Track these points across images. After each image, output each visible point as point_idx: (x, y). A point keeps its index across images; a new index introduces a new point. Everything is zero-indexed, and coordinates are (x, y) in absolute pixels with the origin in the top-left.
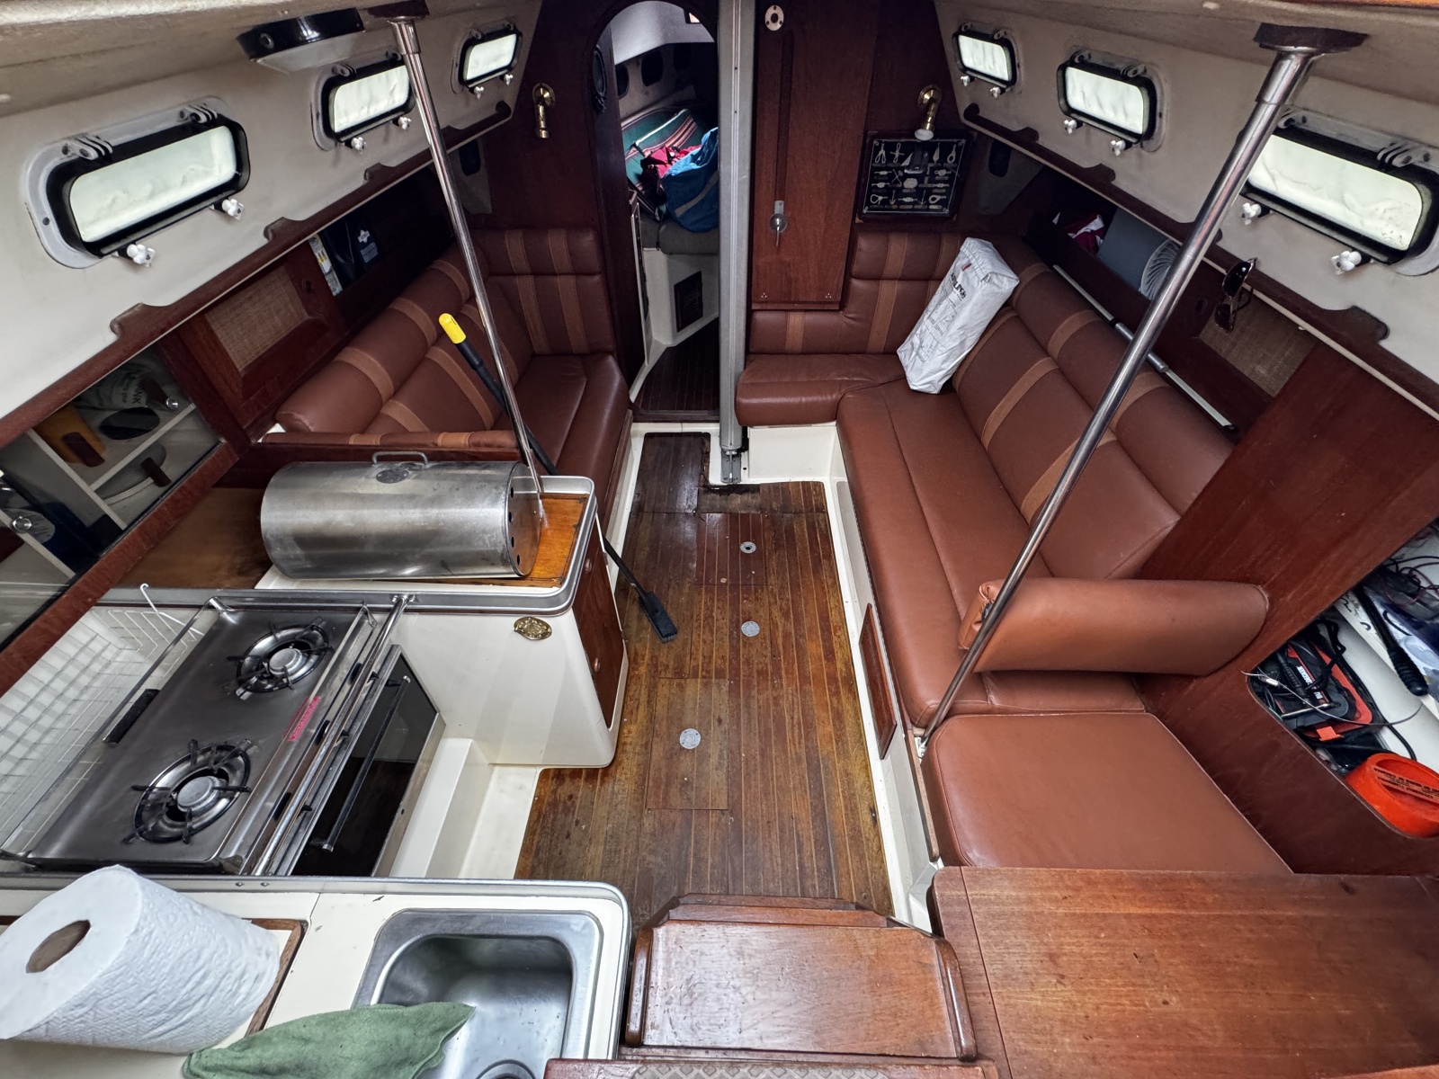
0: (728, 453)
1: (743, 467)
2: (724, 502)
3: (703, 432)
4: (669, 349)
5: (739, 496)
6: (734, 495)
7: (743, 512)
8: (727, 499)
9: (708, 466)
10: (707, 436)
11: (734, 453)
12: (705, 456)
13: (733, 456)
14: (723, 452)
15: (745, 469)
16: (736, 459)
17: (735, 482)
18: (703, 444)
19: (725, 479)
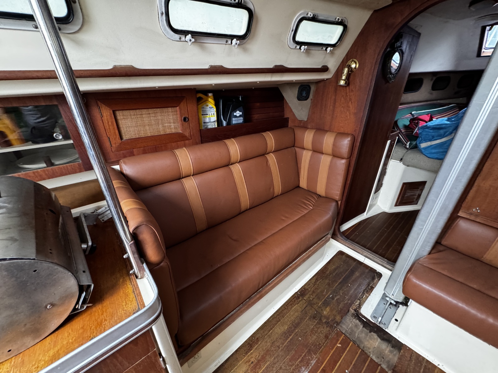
0: (388, 299)
1: (395, 317)
2: (363, 335)
3: (378, 271)
4: (384, 213)
5: (379, 340)
6: (375, 336)
7: (374, 358)
8: (367, 335)
9: (367, 297)
10: (380, 275)
11: (393, 302)
12: (370, 289)
13: (391, 303)
14: (384, 296)
15: (396, 320)
16: (393, 308)
17: (382, 326)
18: (373, 279)
19: (374, 317)
